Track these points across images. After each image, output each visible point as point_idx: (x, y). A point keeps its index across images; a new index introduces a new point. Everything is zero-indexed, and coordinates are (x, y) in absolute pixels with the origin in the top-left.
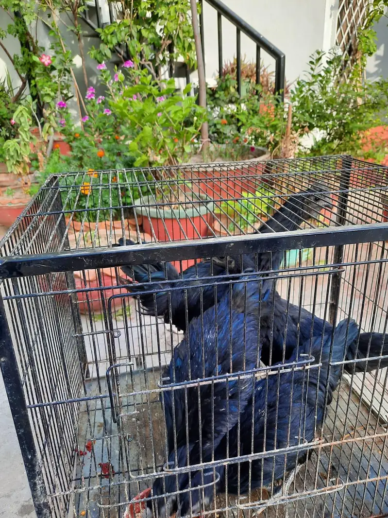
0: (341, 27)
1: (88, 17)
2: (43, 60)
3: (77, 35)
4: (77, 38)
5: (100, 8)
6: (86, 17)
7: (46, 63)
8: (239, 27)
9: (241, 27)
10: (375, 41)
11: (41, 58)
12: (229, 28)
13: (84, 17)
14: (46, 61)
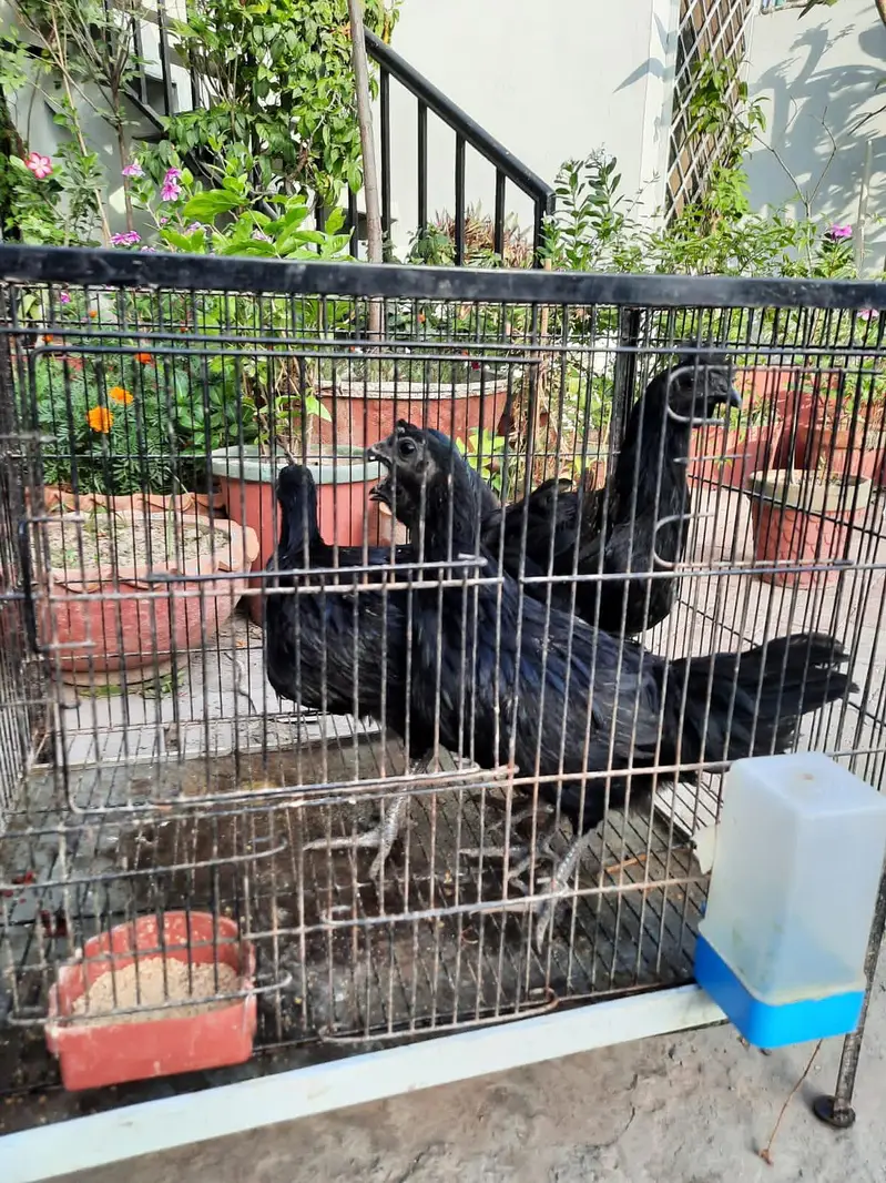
0: (678, 160)
1: (144, 98)
2: (32, 166)
3: (117, 128)
4: (117, 134)
5: (174, 85)
6: (140, 97)
7: (40, 173)
8: (463, 133)
9: (467, 133)
10: (744, 193)
11: (28, 162)
12: (441, 134)
13: (137, 98)
14: (40, 167)
